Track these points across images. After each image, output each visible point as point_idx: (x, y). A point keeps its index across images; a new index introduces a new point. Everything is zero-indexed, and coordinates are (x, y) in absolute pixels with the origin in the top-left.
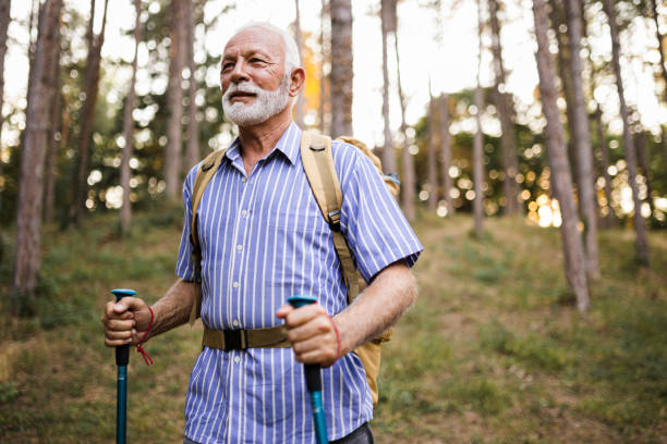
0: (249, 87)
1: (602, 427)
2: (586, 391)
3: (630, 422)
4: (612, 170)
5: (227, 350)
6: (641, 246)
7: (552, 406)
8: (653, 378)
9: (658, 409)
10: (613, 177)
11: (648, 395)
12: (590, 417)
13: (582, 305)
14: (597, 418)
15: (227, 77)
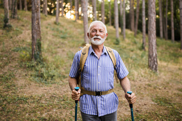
15: (94, 34)
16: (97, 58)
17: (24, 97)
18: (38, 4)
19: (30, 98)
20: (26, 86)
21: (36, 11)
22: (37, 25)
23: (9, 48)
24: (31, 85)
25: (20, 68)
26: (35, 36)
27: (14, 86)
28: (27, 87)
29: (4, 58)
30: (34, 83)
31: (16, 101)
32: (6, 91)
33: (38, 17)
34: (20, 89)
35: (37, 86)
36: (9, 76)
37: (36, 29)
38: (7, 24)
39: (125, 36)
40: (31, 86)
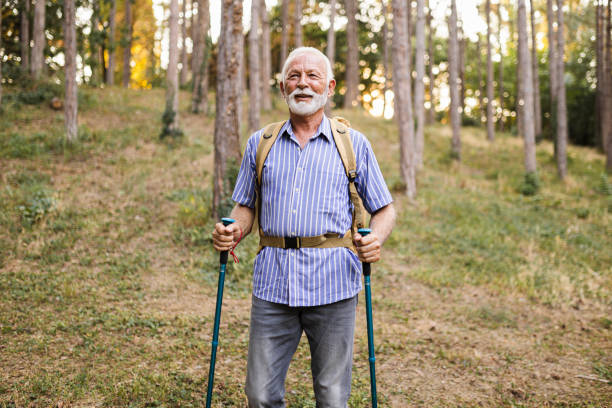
0: (308, 91)
1: (427, 289)
2: (414, 262)
3: (445, 285)
4: (435, 70)
5: (286, 249)
6: (455, 142)
7: (391, 274)
8: (461, 252)
9: (464, 276)
10: (436, 77)
11: (457, 265)
12: (417, 281)
13: (410, 193)
14: (422, 282)
15: (293, 83)
16: (297, 145)
17: (152, 319)
18: (234, 55)
19: (169, 323)
20: (172, 291)
21: (227, 73)
22: (229, 115)
23: (159, 191)
24: (186, 288)
25: (173, 244)
26: (223, 150)
27: (139, 289)
28: (172, 295)
29: (137, 218)
30: (197, 286)
31: (128, 327)
32: (110, 301)
33: (234, 92)
34: (152, 297)
35: (204, 294)
36: (135, 262)
37: (226, 129)
38: (171, 127)
39: (563, 166)
40: (185, 292)
